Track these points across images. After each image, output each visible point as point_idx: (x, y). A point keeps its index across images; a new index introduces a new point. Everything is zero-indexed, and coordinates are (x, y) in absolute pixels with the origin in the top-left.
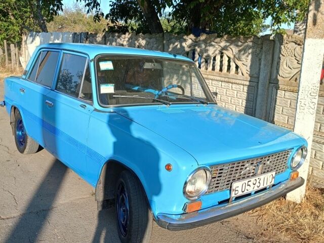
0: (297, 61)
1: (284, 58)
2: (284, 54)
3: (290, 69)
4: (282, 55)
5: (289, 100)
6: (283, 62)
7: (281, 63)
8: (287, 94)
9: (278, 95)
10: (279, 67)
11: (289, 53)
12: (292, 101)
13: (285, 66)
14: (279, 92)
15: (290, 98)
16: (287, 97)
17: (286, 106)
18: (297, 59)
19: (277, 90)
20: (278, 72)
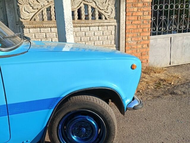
0: (32, 8)
1: (22, 6)
2: (21, 3)
3: (28, 13)
4: (20, 4)
5: (34, 34)
6: (22, 9)
7: (20, 10)
8: (31, 30)
9: (25, 32)
10: (20, 12)
11: (25, 2)
12: (36, 34)
13: (24, 11)
14: (25, 30)
15: (33, 32)
16: (32, 32)
17: (33, 38)
18: (31, 5)
19: (23, 28)
20: (20, 16)
